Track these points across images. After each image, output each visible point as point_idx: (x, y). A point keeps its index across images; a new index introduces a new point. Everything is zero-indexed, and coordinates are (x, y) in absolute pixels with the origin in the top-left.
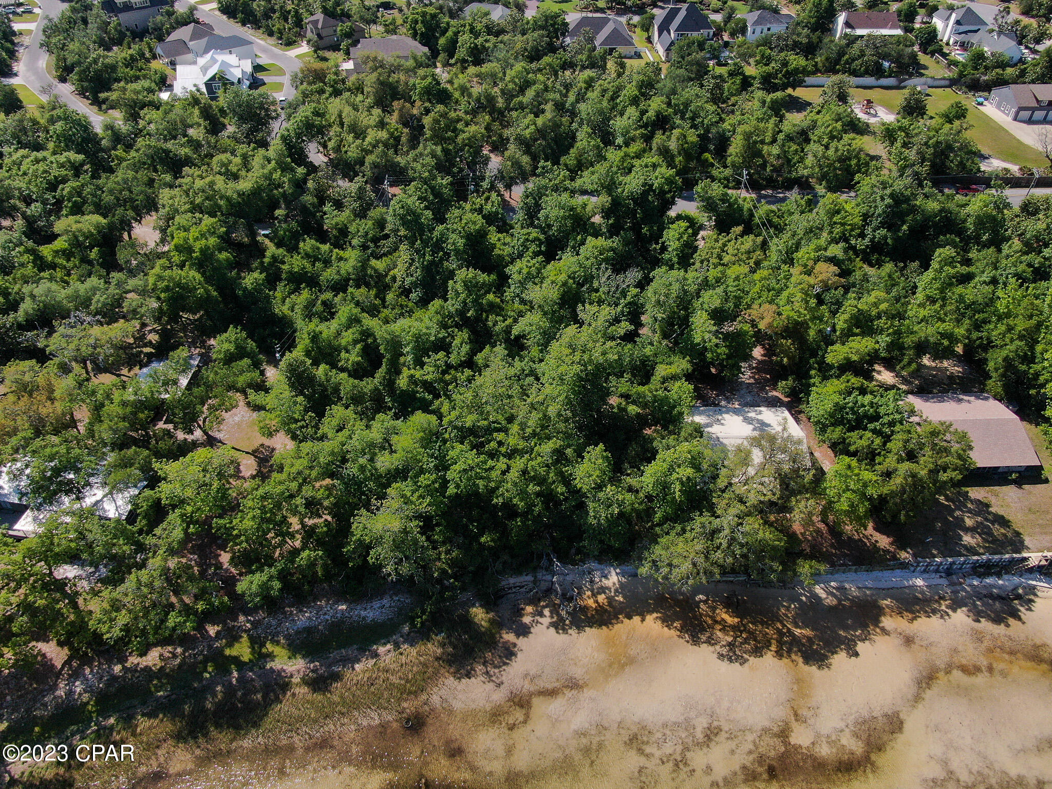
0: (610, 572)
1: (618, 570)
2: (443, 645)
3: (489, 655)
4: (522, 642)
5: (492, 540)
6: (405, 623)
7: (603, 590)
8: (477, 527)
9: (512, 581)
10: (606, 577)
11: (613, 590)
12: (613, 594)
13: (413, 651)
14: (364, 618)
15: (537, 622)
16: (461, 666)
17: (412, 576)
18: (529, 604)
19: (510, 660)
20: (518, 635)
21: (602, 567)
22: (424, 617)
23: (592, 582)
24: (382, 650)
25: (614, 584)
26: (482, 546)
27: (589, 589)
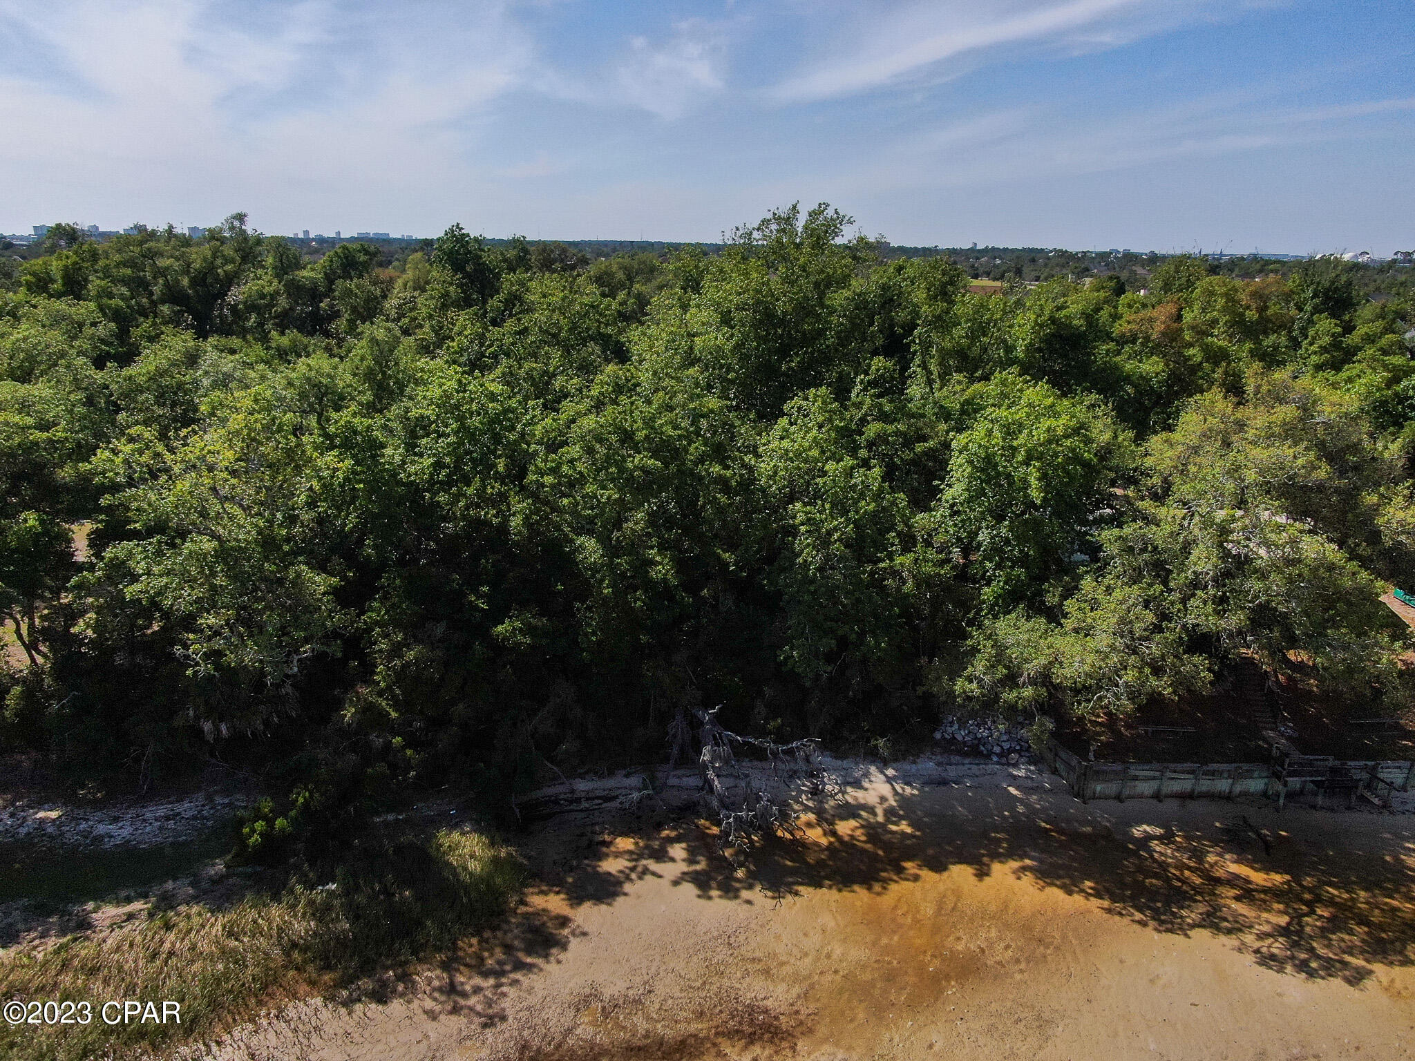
0: (866, 775)
1: (890, 772)
2: (321, 912)
3: (470, 945)
4: (587, 915)
5: (529, 630)
6: (221, 855)
7: (850, 811)
8: (487, 598)
9: (582, 786)
10: (857, 784)
11: (879, 811)
12: (880, 819)
13: (217, 926)
14: (99, 839)
15: (646, 871)
16: (367, 967)
17: (262, 674)
18: (625, 834)
19: (546, 956)
20: (577, 898)
21: (845, 763)
22: (280, 822)
23: (816, 792)
24: (108, 913)
25: (883, 799)
26: (499, 648)
27: (807, 809)
